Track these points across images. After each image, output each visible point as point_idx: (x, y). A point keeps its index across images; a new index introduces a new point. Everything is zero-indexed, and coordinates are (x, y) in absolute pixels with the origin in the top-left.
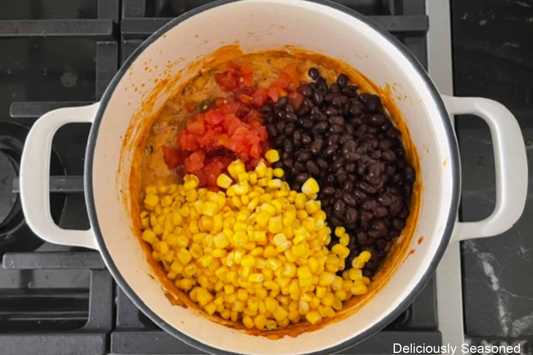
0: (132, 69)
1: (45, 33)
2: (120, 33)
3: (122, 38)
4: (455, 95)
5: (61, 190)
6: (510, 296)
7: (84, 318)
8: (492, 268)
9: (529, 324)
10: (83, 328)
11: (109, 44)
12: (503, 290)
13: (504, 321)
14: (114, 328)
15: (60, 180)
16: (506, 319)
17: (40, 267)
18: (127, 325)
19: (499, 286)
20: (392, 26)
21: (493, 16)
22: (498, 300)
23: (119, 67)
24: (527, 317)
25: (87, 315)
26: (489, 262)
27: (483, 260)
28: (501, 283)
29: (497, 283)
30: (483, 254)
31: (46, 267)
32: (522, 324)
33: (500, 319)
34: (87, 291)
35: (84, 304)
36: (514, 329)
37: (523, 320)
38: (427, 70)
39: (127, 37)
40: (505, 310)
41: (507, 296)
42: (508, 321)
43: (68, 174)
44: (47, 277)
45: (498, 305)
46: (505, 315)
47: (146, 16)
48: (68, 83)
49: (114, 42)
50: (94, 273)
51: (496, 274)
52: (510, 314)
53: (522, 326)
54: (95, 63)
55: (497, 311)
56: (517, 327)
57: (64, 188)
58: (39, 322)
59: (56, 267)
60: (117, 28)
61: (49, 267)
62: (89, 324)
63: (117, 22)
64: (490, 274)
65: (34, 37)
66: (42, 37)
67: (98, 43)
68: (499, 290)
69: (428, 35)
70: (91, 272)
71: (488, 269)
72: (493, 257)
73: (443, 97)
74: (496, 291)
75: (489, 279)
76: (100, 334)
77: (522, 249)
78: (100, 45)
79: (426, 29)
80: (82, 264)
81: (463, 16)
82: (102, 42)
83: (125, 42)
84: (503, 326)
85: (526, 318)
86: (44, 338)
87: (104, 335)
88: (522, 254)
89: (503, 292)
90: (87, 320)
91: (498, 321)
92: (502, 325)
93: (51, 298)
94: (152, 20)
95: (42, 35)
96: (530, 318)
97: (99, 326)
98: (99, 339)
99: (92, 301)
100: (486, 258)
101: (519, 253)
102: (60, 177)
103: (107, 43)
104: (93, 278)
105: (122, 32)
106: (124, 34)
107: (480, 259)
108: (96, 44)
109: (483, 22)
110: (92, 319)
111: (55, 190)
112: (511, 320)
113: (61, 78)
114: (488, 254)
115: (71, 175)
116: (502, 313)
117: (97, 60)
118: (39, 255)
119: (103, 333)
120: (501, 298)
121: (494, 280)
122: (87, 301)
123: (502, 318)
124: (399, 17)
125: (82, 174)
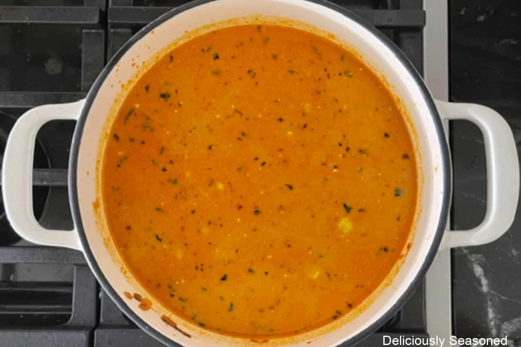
0: (118, 66)
1: (29, 20)
2: (107, 21)
3: (109, 25)
4: (450, 100)
5: (45, 183)
6: (499, 297)
7: (68, 313)
8: (482, 270)
9: (518, 326)
10: (66, 324)
11: (96, 33)
12: (492, 292)
13: (492, 323)
14: (98, 325)
15: (43, 173)
16: (495, 321)
17: (22, 261)
18: (111, 322)
19: (488, 288)
20: (388, 21)
21: (492, 12)
22: (487, 303)
23: (105, 63)
24: (517, 320)
25: (71, 310)
26: (479, 264)
27: (473, 262)
28: (491, 285)
29: (486, 285)
30: (474, 255)
31: (29, 261)
32: (511, 327)
33: (488, 321)
34: (70, 285)
35: (67, 299)
36: (502, 331)
37: (512, 323)
38: (422, 75)
39: (115, 26)
40: (494, 312)
41: (497, 299)
42: (497, 323)
43: (52, 167)
44: (29, 270)
45: (487, 307)
46: (494, 318)
47: (134, 5)
48: (52, 71)
49: (101, 31)
50: (77, 269)
51: (486, 276)
52: (498, 316)
53: (511, 328)
54: (80, 51)
55: (486, 314)
56: (506, 330)
57: (47, 181)
58: (21, 317)
59: (39, 261)
60: (104, 16)
61: (32, 261)
62: (72, 320)
63: (104, 9)
64: (480, 275)
65: (17, 24)
66: (26, 24)
67: (84, 31)
68: (488, 292)
69: (425, 30)
70: (75, 267)
71: (478, 271)
72: (484, 259)
73: (436, 102)
74: (485, 293)
75: (479, 281)
76: (83, 331)
77: (514, 251)
78: (86, 33)
79: (422, 24)
80: (66, 259)
81: (461, 10)
82: (88, 31)
83: (112, 30)
84: (492, 329)
85: (515, 320)
86: (26, 334)
87: (88, 332)
88: (513, 256)
89: (492, 295)
90: (70, 315)
91: (486, 323)
92: (490, 327)
93: (34, 292)
94: (141, 9)
95: (25, 22)
96: (519, 321)
97: (82, 322)
98: (83, 336)
99: (75, 296)
100: (476, 260)
101: (510, 255)
102: (43, 170)
103: (93, 31)
104: (77, 273)
105: (109, 21)
106: (111, 23)
107: (470, 261)
108: (82, 31)
109: (481, 18)
110: (76, 315)
111: (39, 183)
112: (500, 323)
113: (46, 64)
114: (479, 256)
115: (55, 168)
116: (491, 315)
117: (83, 46)
118: (22, 250)
119: (86, 330)
120: (491, 300)
121: (484, 281)
122: (71, 295)
123: (491, 321)
124: (396, 11)
125: (67, 167)
